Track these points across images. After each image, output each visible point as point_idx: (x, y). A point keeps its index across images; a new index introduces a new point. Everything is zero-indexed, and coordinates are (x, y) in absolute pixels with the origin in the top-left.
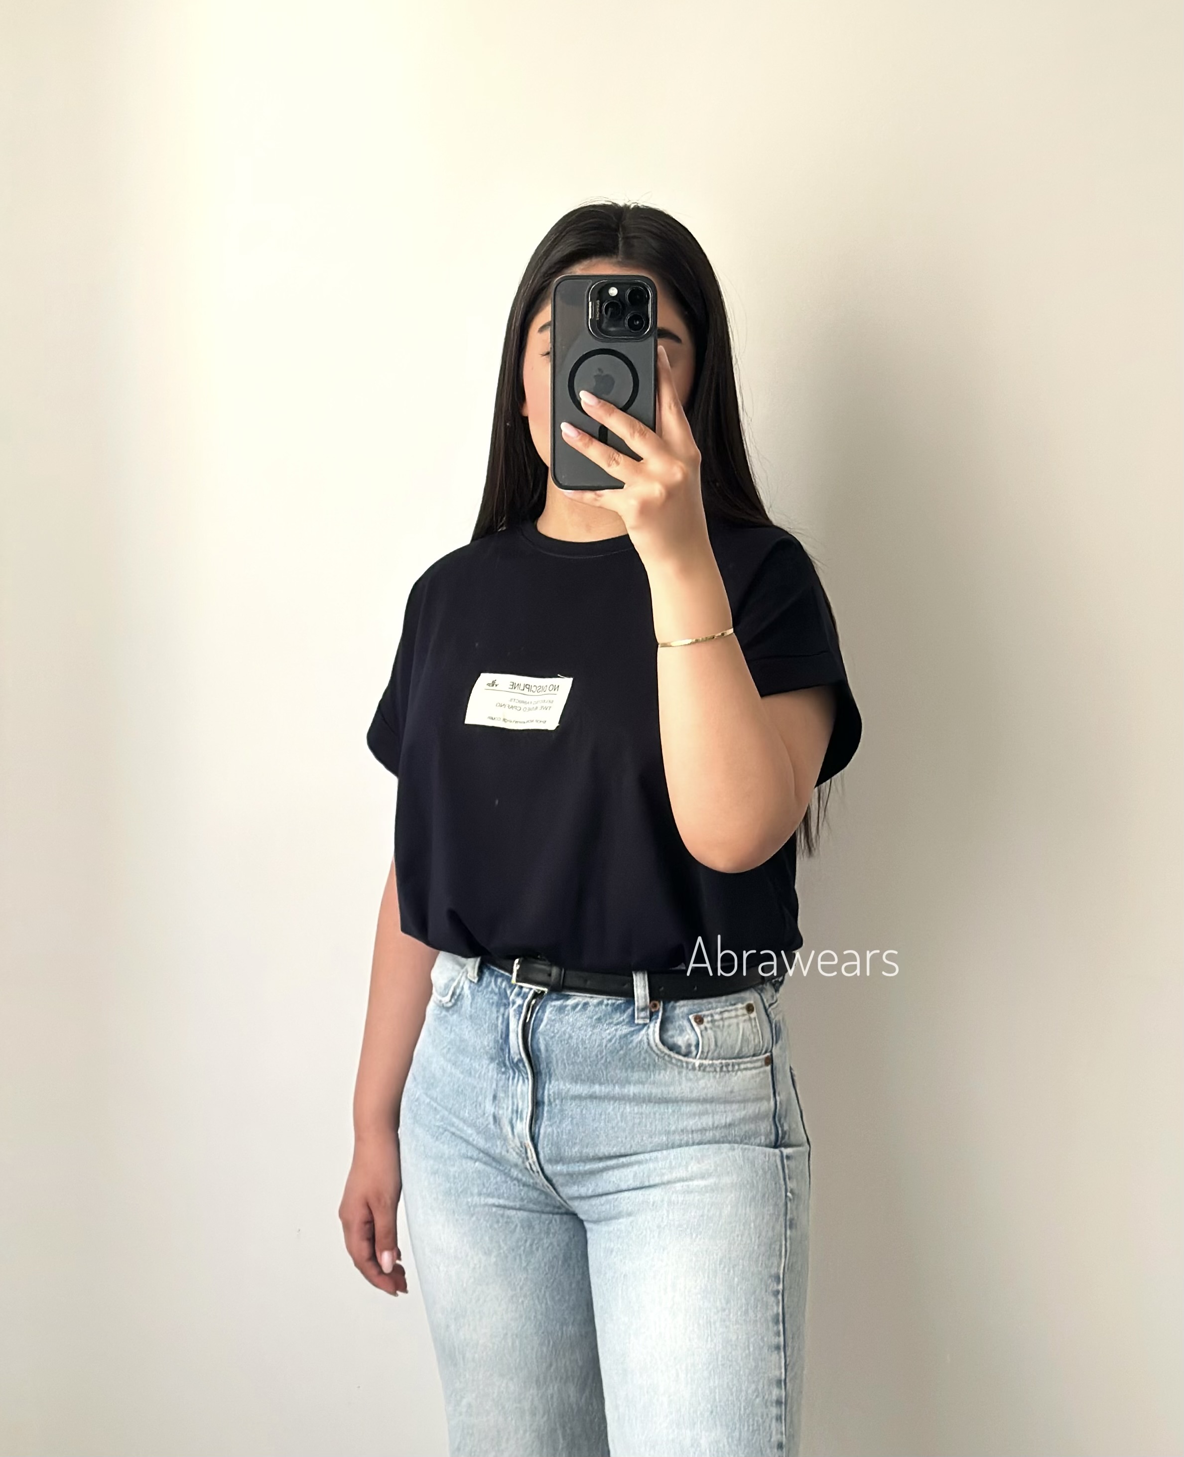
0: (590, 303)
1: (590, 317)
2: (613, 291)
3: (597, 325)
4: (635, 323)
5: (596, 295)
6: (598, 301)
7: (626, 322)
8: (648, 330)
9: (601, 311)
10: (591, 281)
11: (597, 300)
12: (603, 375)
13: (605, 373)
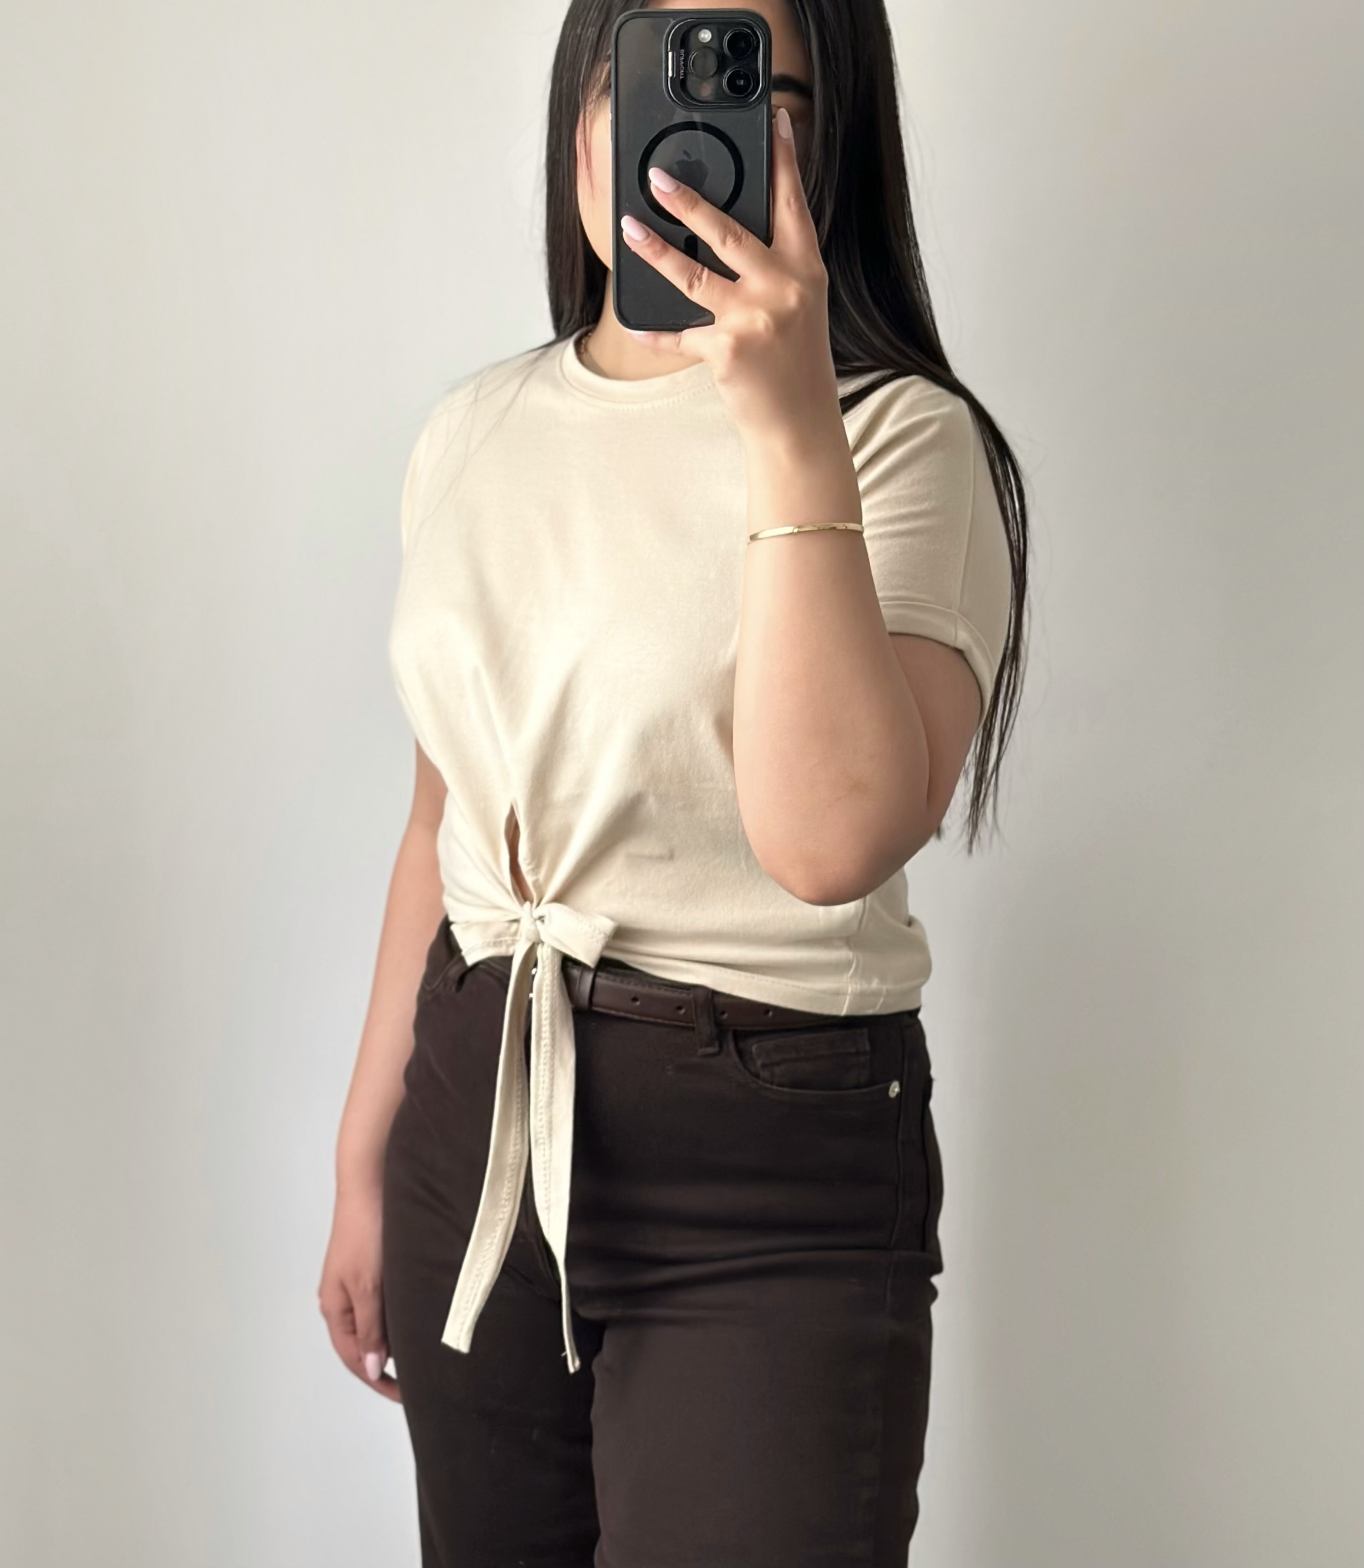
0: (670, 54)
1: (670, 74)
2: (706, 36)
3: (681, 84)
4: (737, 82)
5: (679, 42)
6: (682, 51)
7: (725, 82)
8: (759, 91)
9: (685, 65)
10: (671, 20)
11: (681, 48)
12: (690, 160)
13: (693, 159)
